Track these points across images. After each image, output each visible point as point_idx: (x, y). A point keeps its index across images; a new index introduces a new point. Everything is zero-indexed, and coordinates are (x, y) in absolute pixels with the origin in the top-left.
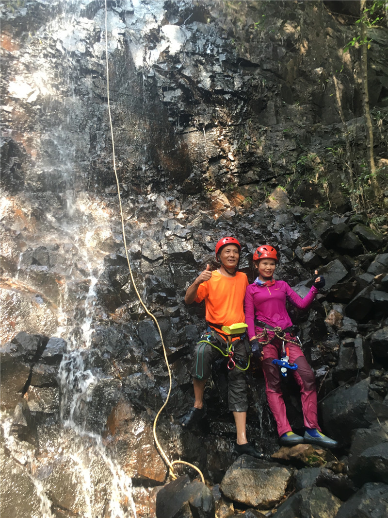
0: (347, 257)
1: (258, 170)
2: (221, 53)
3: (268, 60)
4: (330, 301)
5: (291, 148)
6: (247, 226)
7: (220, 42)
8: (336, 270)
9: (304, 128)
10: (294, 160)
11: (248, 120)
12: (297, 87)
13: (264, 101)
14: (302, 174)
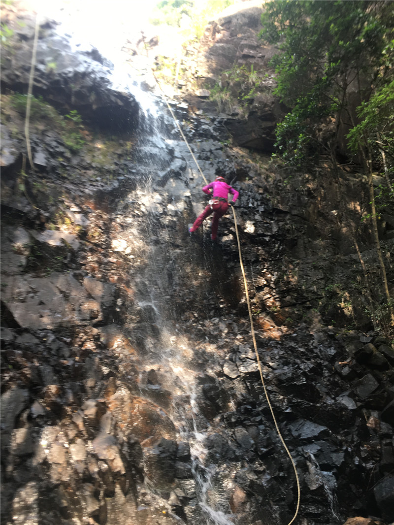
0: (377, 372)
1: (295, 295)
2: (260, 205)
3: (294, 207)
4: (367, 409)
5: (320, 277)
6: (293, 344)
7: (259, 197)
8: (370, 383)
9: (327, 260)
10: (323, 287)
11: (284, 256)
12: (318, 226)
13: (295, 240)
14: (331, 298)
